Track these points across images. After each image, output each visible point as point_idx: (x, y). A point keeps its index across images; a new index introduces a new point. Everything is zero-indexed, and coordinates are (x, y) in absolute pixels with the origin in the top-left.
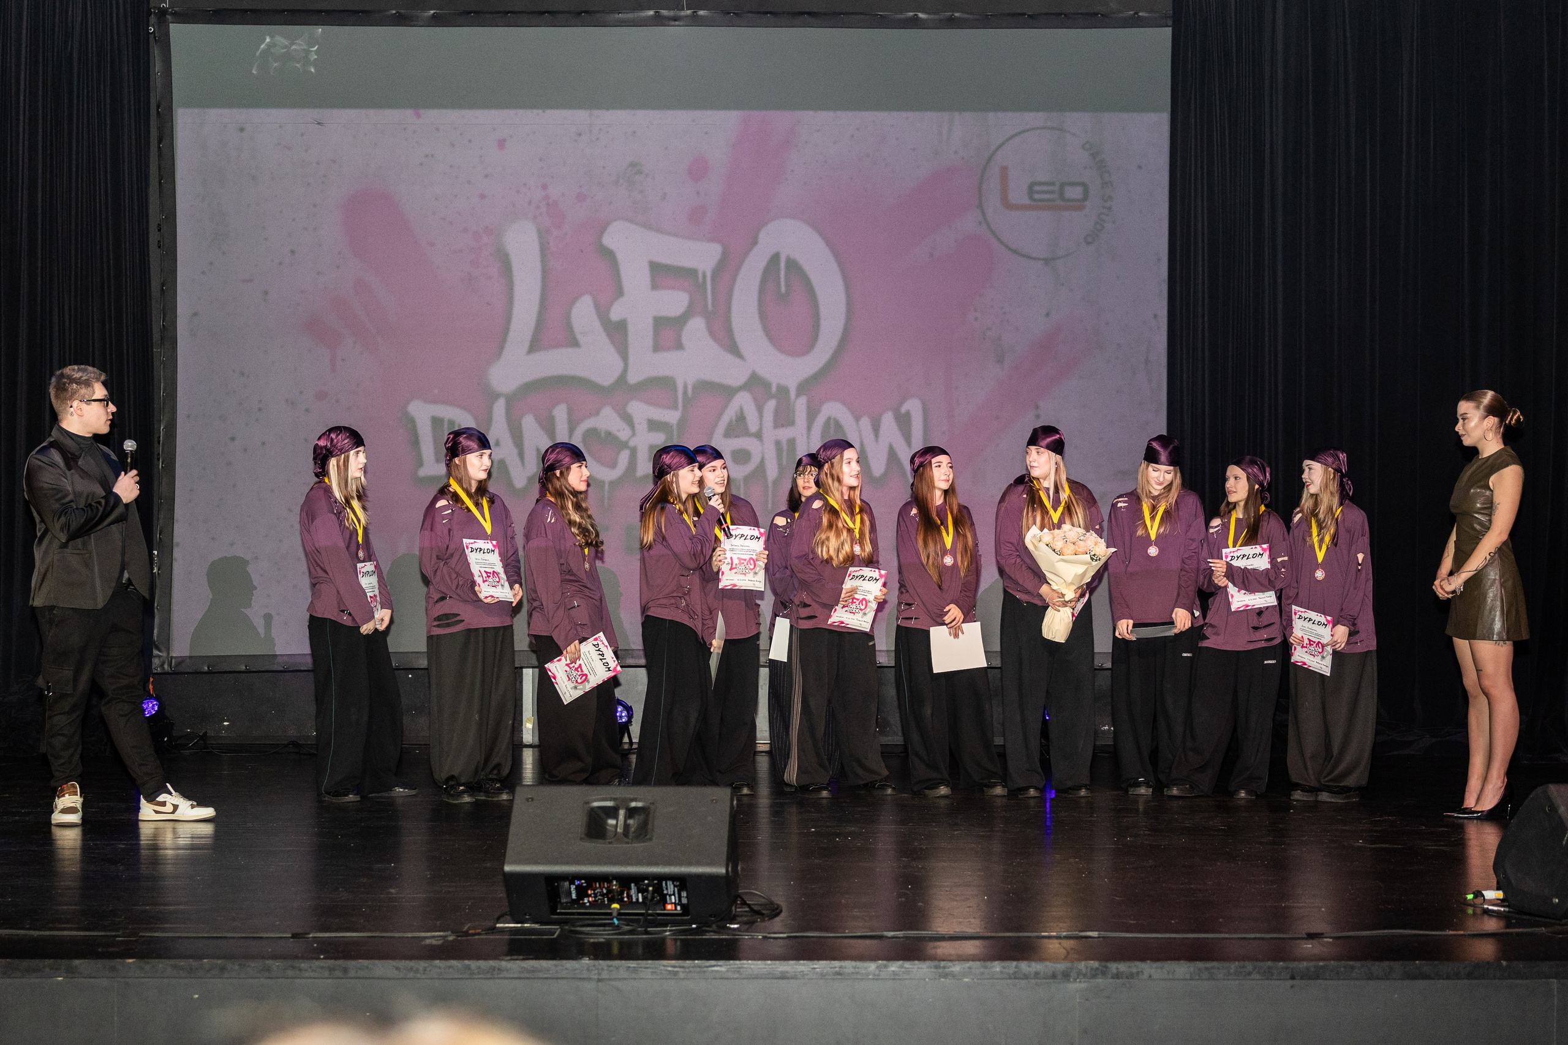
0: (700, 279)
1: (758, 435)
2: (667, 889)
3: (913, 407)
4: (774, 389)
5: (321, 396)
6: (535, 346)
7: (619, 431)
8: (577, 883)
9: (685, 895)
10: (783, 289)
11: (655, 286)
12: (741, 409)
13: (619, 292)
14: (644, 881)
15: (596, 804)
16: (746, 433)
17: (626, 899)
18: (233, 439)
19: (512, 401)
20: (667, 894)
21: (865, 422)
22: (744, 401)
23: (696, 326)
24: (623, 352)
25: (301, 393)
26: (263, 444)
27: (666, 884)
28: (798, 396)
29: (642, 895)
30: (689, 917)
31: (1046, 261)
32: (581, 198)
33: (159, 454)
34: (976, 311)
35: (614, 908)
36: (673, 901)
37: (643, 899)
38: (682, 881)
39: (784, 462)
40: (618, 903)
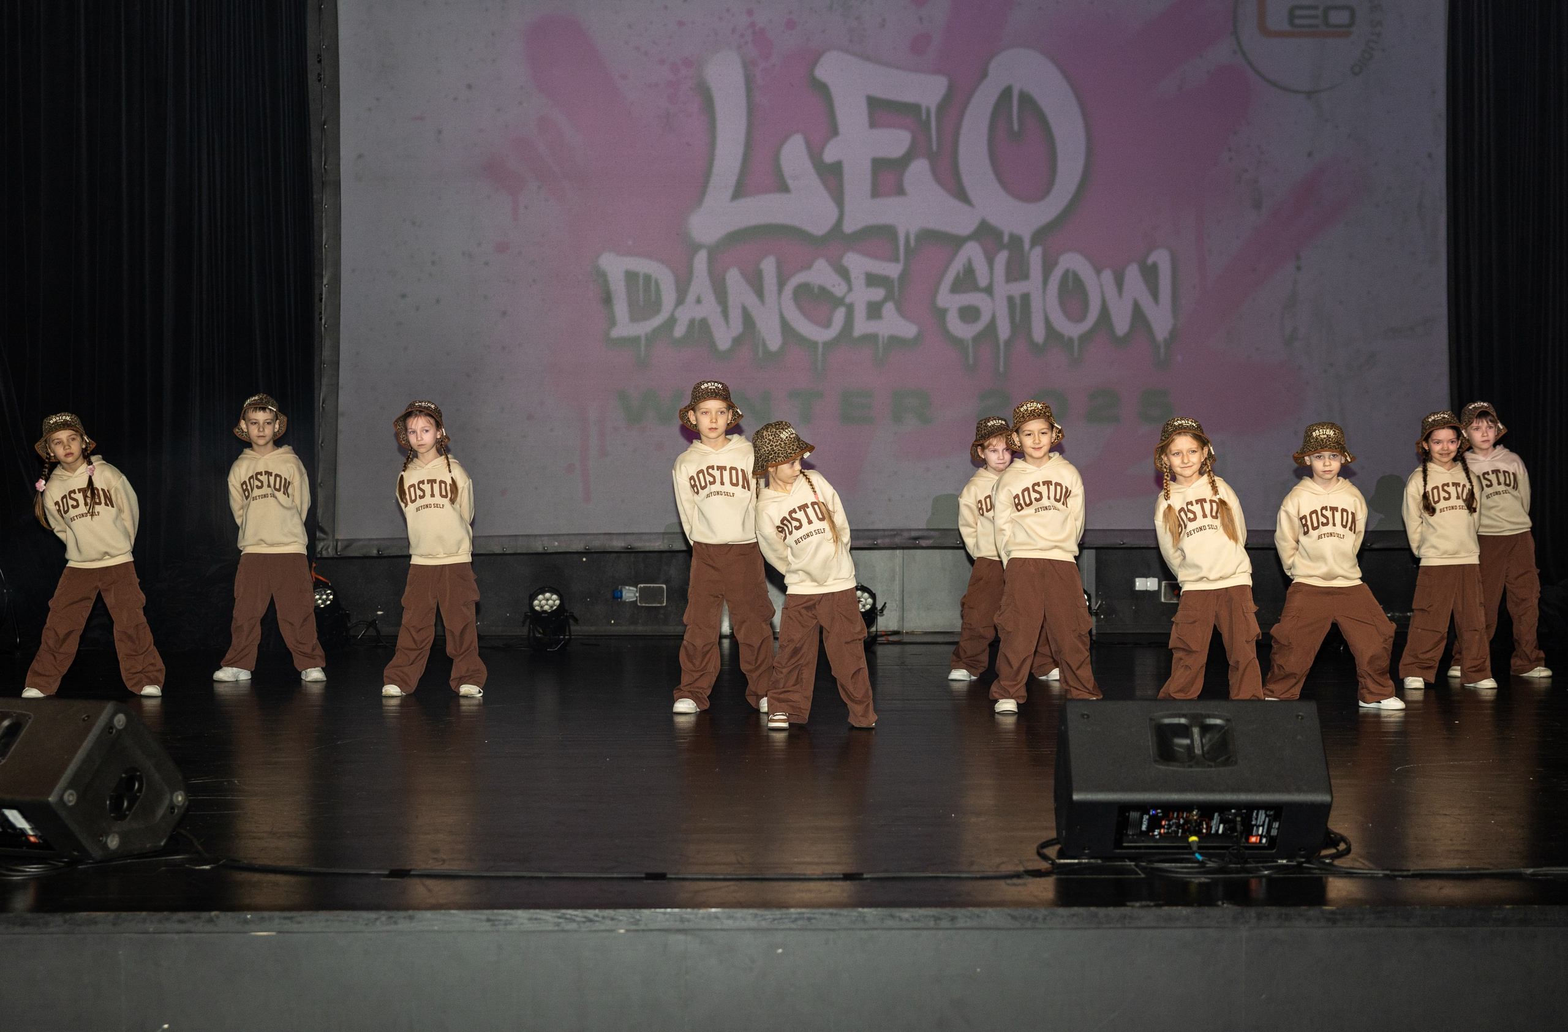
0: (924, 116)
1: (989, 290)
2: (1257, 819)
3: (1161, 258)
4: (1006, 239)
5: (501, 248)
6: (740, 191)
7: (834, 286)
8: (1152, 812)
9: (1277, 826)
10: (1016, 127)
11: (873, 125)
12: (970, 261)
13: (834, 132)
14: (1230, 811)
15: (1167, 721)
16: (976, 288)
17: (1204, 831)
18: (403, 296)
19: (715, 252)
20: (1255, 825)
21: (1107, 275)
22: (972, 251)
23: (919, 168)
24: (838, 197)
25: (479, 244)
26: (438, 301)
27: (1257, 814)
28: (1033, 244)
29: (1224, 827)
30: (1274, 851)
31: (1309, 94)
32: (791, 25)
33: (321, 313)
34: (1230, 150)
35: (1193, 842)
36: (1260, 832)
37: (1223, 831)
38: (1276, 811)
39: (1018, 319)
40: (1195, 835)
